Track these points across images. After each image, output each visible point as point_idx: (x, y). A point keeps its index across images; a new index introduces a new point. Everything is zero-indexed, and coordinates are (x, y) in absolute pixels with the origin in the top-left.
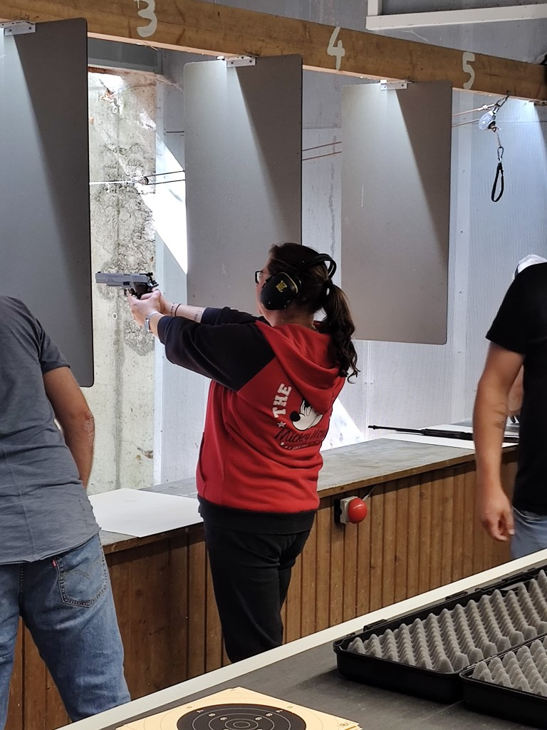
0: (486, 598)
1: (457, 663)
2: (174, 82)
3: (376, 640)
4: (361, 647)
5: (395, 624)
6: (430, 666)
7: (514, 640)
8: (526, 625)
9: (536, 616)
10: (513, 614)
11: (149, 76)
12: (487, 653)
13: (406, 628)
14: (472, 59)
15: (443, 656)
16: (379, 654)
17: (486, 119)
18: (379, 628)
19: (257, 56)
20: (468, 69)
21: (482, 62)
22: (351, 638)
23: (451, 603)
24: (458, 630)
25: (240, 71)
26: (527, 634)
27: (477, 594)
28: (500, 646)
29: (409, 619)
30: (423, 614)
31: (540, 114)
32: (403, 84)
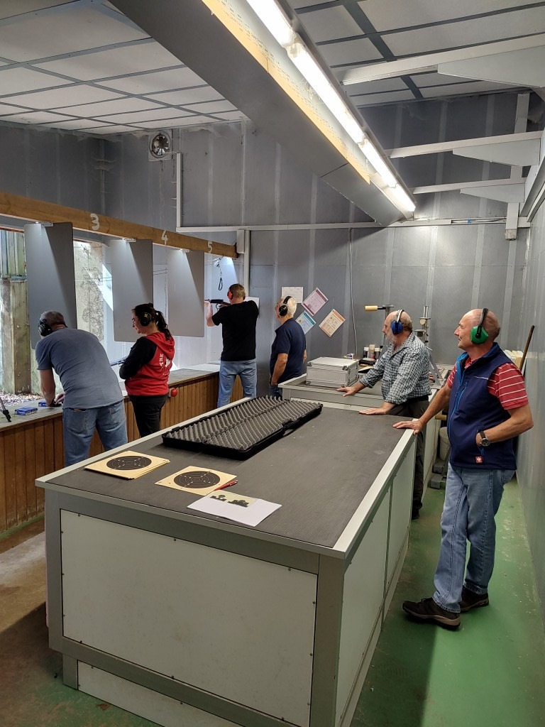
0: (213, 418)
1: (202, 439)
2: (109, 246)
3: (176, 433)
4: (171, 436)
5: (182, 428)
6: (193, 440)
7: (221, 431)
8: (225, 426)
9: (229, 423)
10: (221, 423)
11: (100, 244)
12: (212, 435)
13: (186, 429)
14: (211, 243)
15: (198, 437)
16: (177, 438)
17: (216, 263)
18: (177, 429)
19: (137, 239)
20: (210, 246)
21: (214, 244)
22: (168, 433)
23: (201, 420)
24: (203, 428)
25: (131, 244)
26: (225, 429)
27: (210, 417)
28: (216, 433)
29: (187, 426)
30: (192, 424)
31: (234, 262)
32: (188, 251)
